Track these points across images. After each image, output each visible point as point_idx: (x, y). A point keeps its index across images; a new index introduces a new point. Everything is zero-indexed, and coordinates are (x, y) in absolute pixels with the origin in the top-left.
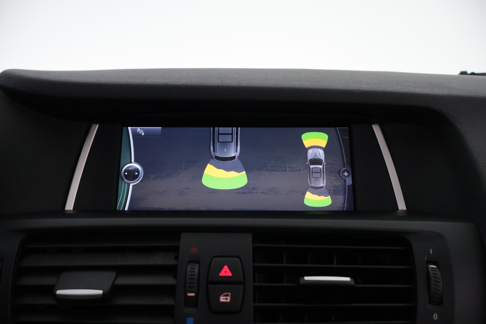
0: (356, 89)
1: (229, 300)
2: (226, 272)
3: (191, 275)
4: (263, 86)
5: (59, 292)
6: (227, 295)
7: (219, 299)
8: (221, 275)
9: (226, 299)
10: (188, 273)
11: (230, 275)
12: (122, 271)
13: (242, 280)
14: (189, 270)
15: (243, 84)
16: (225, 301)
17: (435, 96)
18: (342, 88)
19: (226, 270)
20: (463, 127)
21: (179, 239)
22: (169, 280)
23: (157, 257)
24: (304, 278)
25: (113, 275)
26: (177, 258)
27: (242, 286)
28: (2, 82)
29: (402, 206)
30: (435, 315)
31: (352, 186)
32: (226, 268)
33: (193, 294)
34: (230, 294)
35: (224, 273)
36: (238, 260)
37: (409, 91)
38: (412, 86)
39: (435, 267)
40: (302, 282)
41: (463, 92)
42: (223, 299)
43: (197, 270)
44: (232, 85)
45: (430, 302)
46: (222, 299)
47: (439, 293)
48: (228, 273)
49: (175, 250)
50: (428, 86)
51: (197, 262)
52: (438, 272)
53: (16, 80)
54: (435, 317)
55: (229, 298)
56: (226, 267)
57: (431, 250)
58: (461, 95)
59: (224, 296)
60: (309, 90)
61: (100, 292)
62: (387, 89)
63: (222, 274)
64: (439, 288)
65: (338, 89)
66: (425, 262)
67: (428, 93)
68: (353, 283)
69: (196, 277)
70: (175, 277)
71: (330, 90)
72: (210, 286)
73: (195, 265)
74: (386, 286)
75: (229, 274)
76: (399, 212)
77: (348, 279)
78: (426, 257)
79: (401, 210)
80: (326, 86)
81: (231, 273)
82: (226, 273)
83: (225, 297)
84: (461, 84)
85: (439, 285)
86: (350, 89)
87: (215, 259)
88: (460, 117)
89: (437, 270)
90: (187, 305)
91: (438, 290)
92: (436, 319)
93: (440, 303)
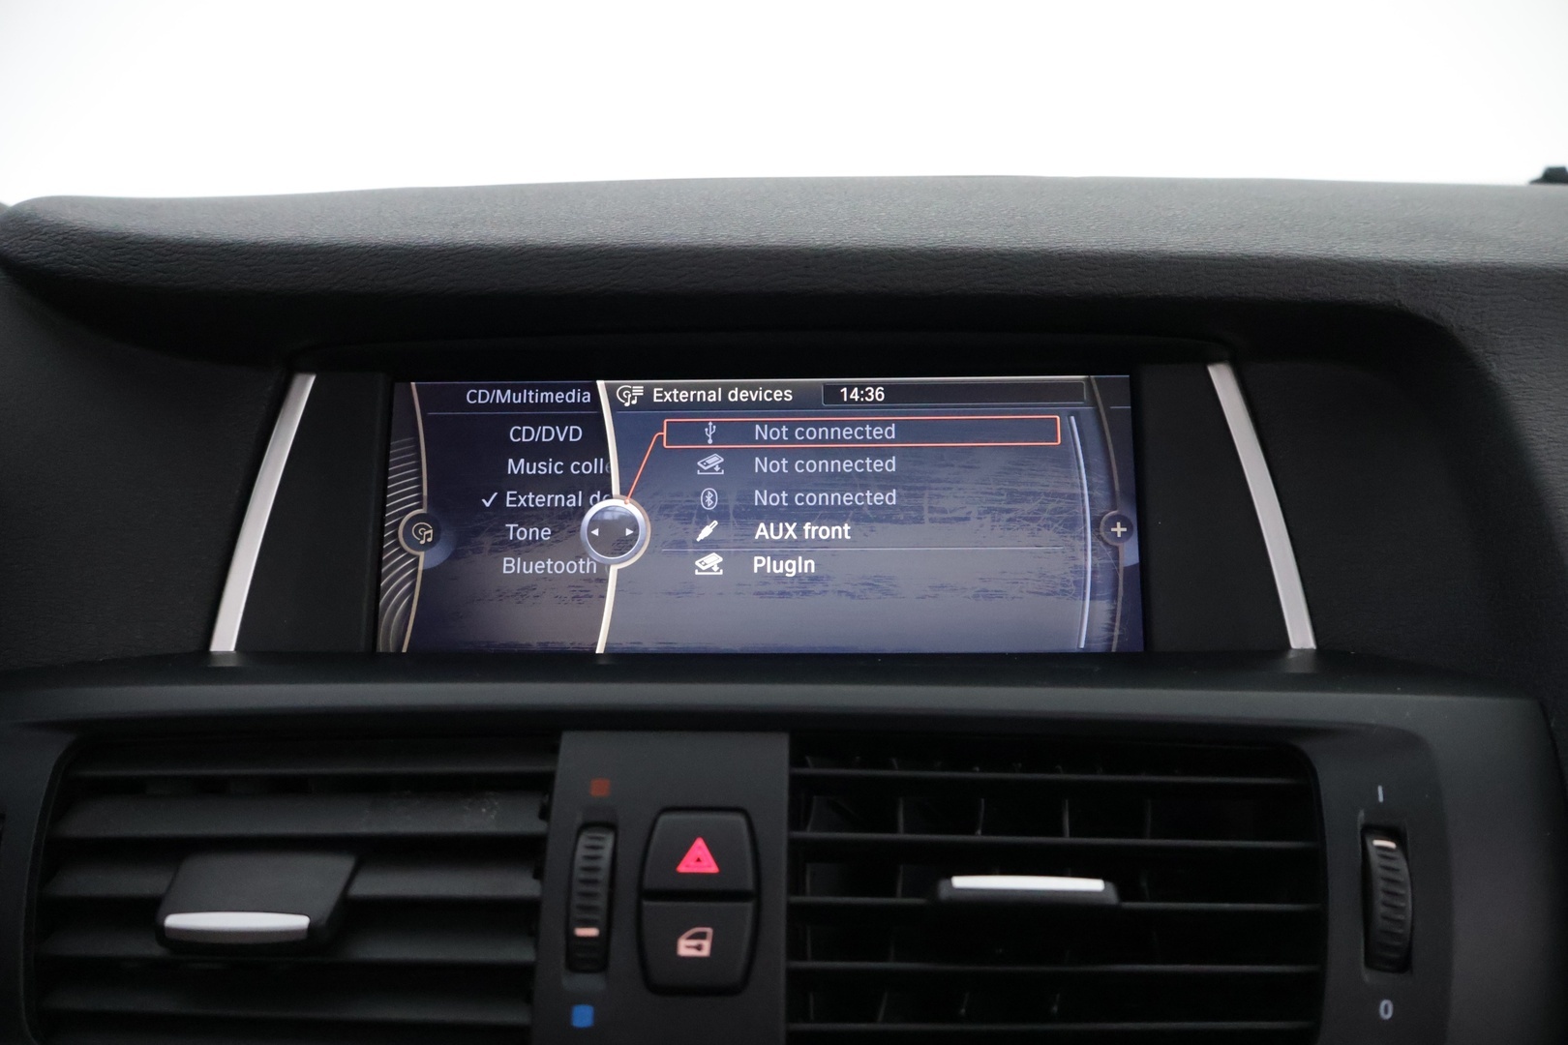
0: (1146, 248)
1: (705, 952)
2: (699, 860)
3: (586, 869)
4: (838, 245)
5: (174, 921)
6: (702, 936)
7: (675, 947)
8: (682, 868)
9: (699, 948)
10: (580, 862)
11: (714, 869)
12: (373, 851)
13: (749, 884)
14: (581, 852)
15: (772, 238)
16: (693, 953)
17: (1418, 267)
18: (1100, 248)
19: (699, 853)
20: (1511, 371)
21: (554, 750)
22: (520, 885)
23: (484, 810)
24: (951, 883)
25: (344, 864)
26: (544, 814)
27: (749, 906)
28: (5, 243)
29: (1301, 634)
30: (1384, 1003)
31: (1138, 570)
32: (700, 848)
33: (592, 932)
34: (709, 931)
35: (692, 863)
36: (740, 819)
37: (1330, 255)
38: (1341, 235)
39: (1391, 845)
40: (944, 892)
41: (1517, 253)
42: (688, 947)
43: (606, 853)
44: (734, 243)
45: (1371, 962)
46: (686, 948)
47: (1400, 931)
48: (705, 863)
49: (541, 784)
50: (1399, 231)
51: (611, 826)
52: (1402, 864)
53: (46, 237)
54: (1386, 1010)
55: (706, 944)
56: (700, 842)
57: (1380, 789)
58: (1507, 262)
59: (693, 937)
60: (989, 255)
61: (300, 922)
62: (1256, 247)
63: (687, 866)
64: (1400, 917)
65: (1089, 251)
66: (1359, 828)
67: (1394, 259)
68: (1112, 898)
69: (603, 876)
70: (538, 875)
71: (1060, 254)
72: (645, 903)
73: (603, 835)
74: (1227, 906)
75: (709, 866)
76: (1291, 655)
77: (1096, 885)
78: (1362, 814)
79: (1296, 650)
80: (1047, 241)
81: (718, 862)
82: (698, 863)
83: (694, 943)
84: (1517, 223)
85: (1403, 904)
86: (1130, 248)
87: (664, 818)
88: (1501, 337)
89: (1399, 855)
90: (574, 966)
91: (1399, 921)
92: (1389, 1016)
93: (1403, 964)
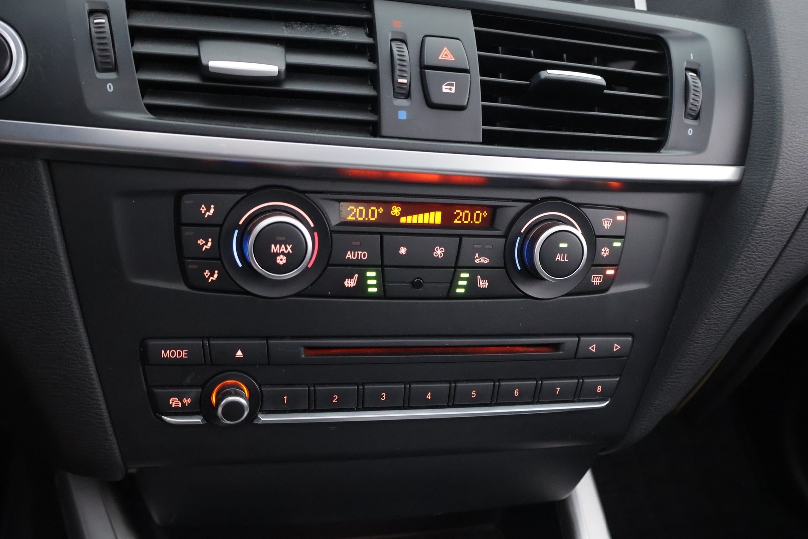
1: (453, 91)
5: (212, 64)
6: (452, 85)
7: (441, 88)
8: (440, 58)
9: (451, 89)
10: (396, 53)
14: (395, 49)
16: (449, 91)
23: (340, 32)
24: (546, 72)
26: (372, 36)
30: (689, 130)
33: (405, 81)
34: (455, 83)
36: (460, 43)
39: (695, 75)
40: (543, 75)
43: (406, 50)
45: (687, 116)
46: (445, 89)
47: (698, 105)
51: (404, 41)
52: (699, 82)
54: (689, 132)
55: (454, 88)
57: (692, 55)
59: (448, 85)
66: (684, 68)
68: (603, 83)
69: (407, 58)
70: (373, 60)
72: (425, 71)
73: (401, 44)
78: (684, 63)
81: (454, 56)
83: (449, 87)
85: (699, 95)
87: (428, 39)
89: (697, 78)
90: (397, 95)
91: (697, 101)
92: (691, 134)
93: (696, 117)
